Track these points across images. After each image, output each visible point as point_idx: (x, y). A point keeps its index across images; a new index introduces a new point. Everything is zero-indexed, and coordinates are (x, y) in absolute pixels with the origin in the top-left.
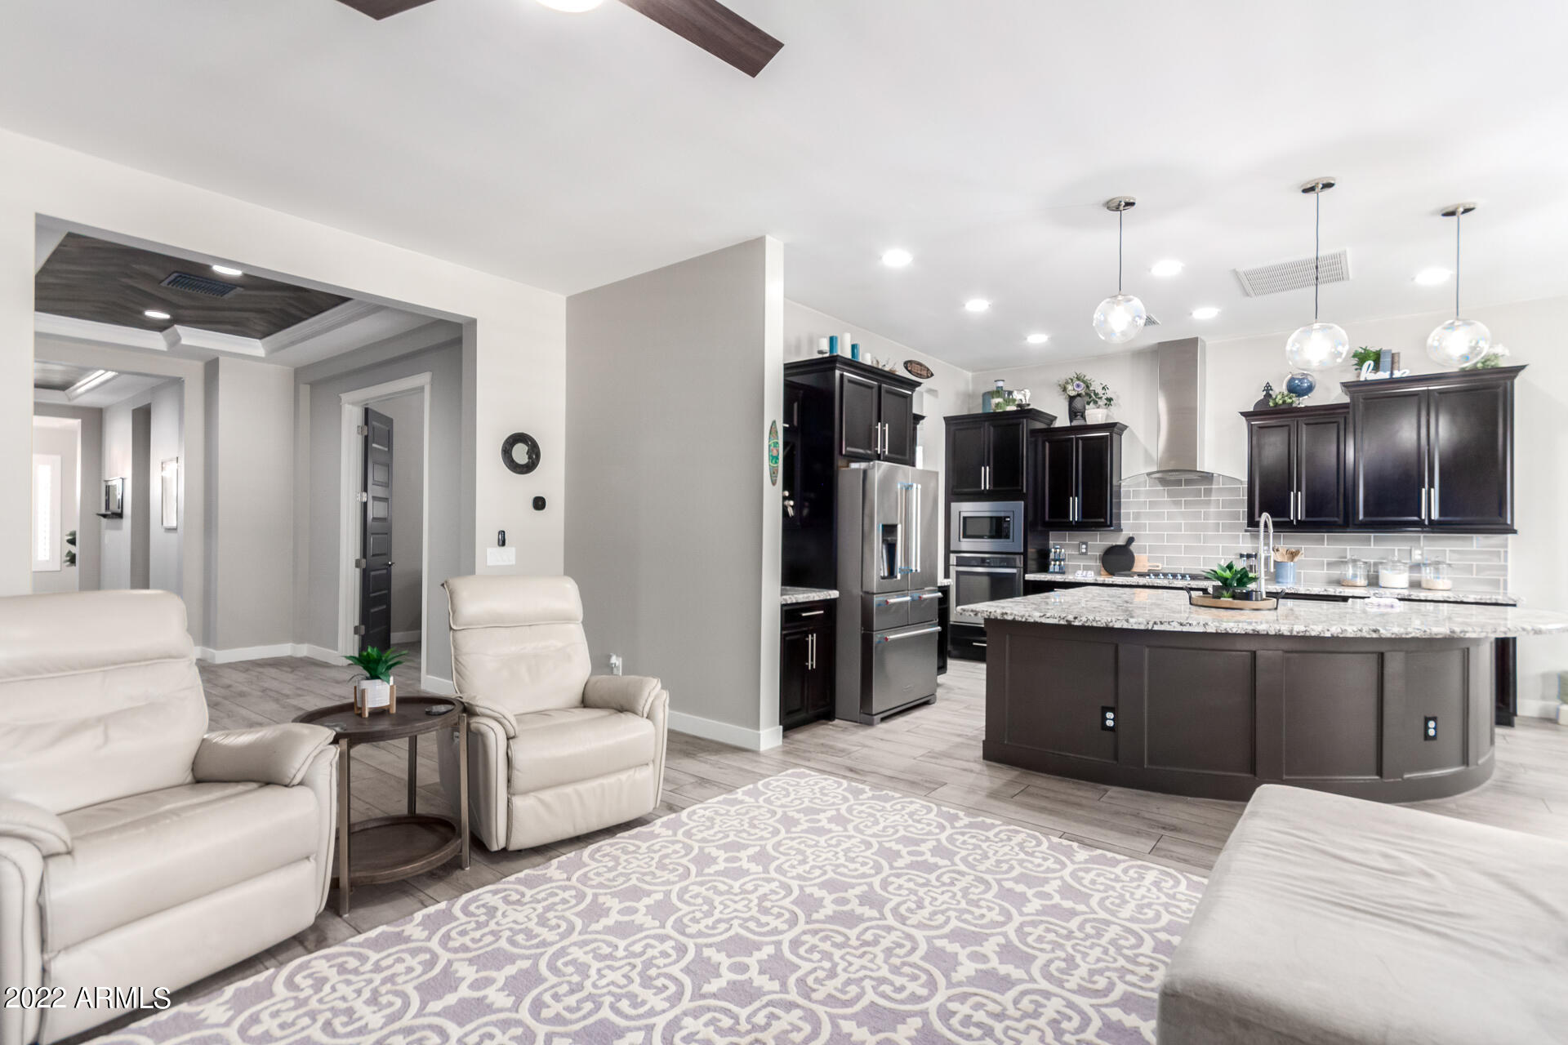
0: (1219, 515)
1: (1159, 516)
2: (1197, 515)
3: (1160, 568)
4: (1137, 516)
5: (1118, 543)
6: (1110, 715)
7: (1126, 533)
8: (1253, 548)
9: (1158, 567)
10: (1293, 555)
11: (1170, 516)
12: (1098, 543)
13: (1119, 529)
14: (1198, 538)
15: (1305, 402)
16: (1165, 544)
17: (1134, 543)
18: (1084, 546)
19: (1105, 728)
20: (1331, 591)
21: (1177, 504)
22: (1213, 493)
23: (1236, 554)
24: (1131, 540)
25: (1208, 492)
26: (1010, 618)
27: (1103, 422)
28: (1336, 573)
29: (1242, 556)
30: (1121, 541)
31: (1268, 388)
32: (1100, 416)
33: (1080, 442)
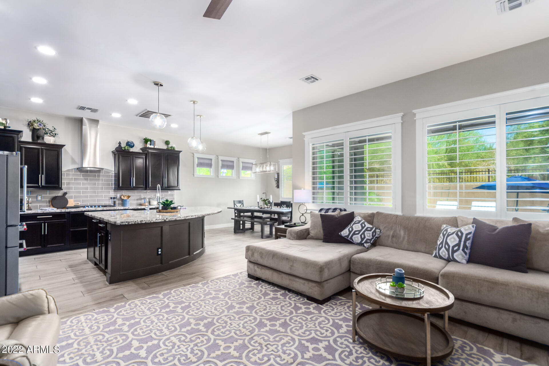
0: (103, 184)
1: (79, 184)
2: (95, 184)
3: (79, 204)
4: (68, 184)
5: (59, 195)
6: (160, 250)
7: (64, 191)
8: (115, 195)
9: (78, 204)
10: (129, 197)
11: (83, 184)
12: (48, 195)
13: (61, 189)
14: (95, 192)
15: (132, 150)
16: (81, 195)
17: (67, 195)
18: (40, 197)
19: (158, 254)
20: (139, 207)
21: (87, 180)
22: (101, 176)
23: (109, 198)
24: (65, 194)
25: (99, 176)
26: (144, 222)
27: (53, 143)
28: (139, 202)
29: (111, 198)
30: (60, 193)
31: (120, 143)
32: (52, 140)
33: (44, 151)
